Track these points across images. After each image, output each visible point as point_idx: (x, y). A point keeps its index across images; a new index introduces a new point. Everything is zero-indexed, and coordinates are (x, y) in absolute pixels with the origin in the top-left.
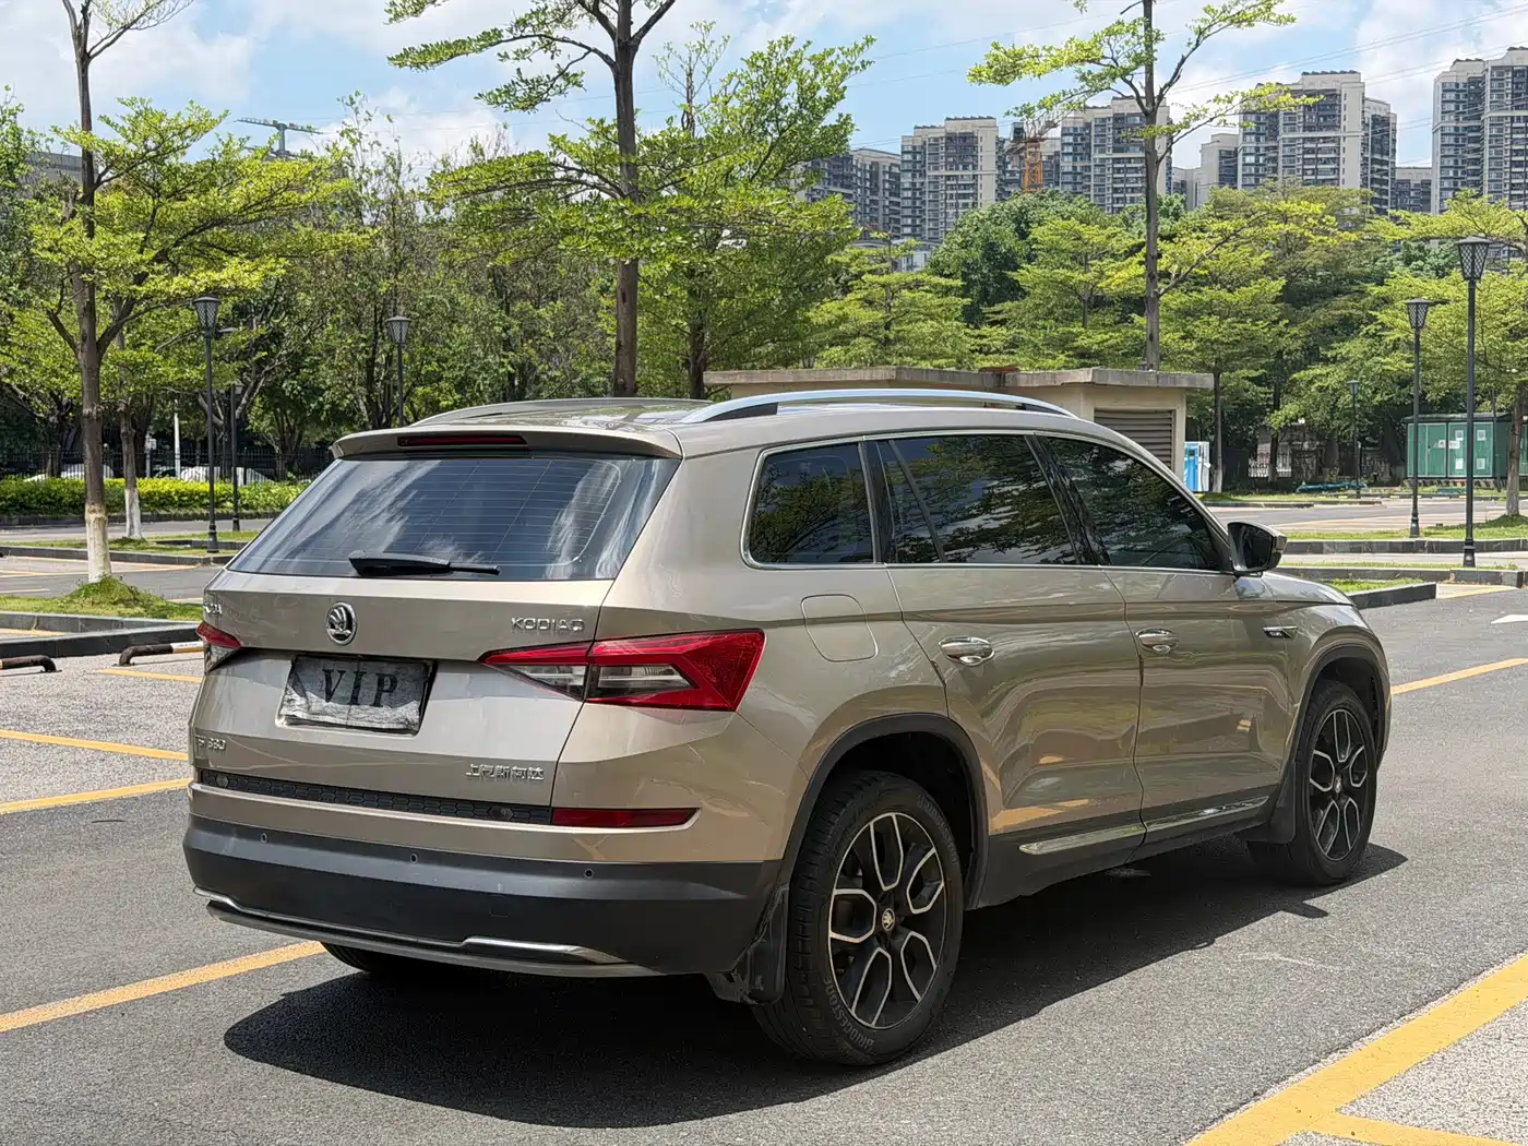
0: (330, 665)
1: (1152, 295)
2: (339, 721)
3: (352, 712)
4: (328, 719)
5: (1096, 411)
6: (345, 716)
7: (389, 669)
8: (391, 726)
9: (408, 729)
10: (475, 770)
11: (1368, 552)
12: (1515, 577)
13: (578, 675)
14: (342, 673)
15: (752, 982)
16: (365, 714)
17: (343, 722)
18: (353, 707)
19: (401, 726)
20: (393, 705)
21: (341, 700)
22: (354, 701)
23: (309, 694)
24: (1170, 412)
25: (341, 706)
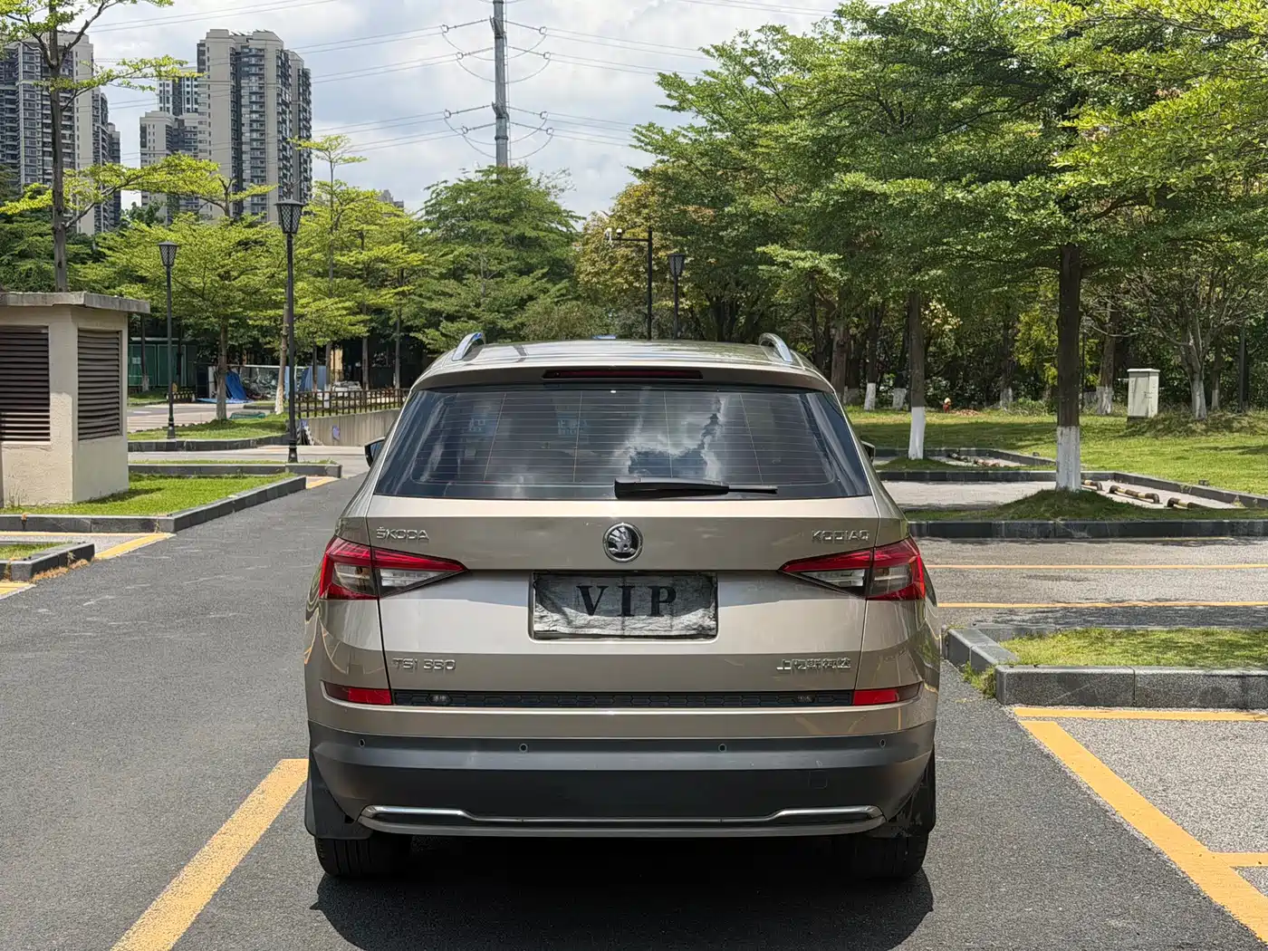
0: (586, 582)
1: (60, 228)
2: (612, 633)
3: (627, 623)
4: (595, 631)
5: (79, 330)
6: (620, 627)
7: (667, 582)
8: (683, 633)
9: (704, 633)
10: (787, 665)
11: (138, 451)
12: (336, 470)
13: (858, 578)
14: (603, 588)
15: (913, 819)
16: (640, 623)
17: (619, 633)
18: (627, 618)
19: (693, 632)
20: (673, 614)
21: (609, 613)
22: (626, 612)
23: (567, 610)
24: (117, 332)
25: (611, 618)
